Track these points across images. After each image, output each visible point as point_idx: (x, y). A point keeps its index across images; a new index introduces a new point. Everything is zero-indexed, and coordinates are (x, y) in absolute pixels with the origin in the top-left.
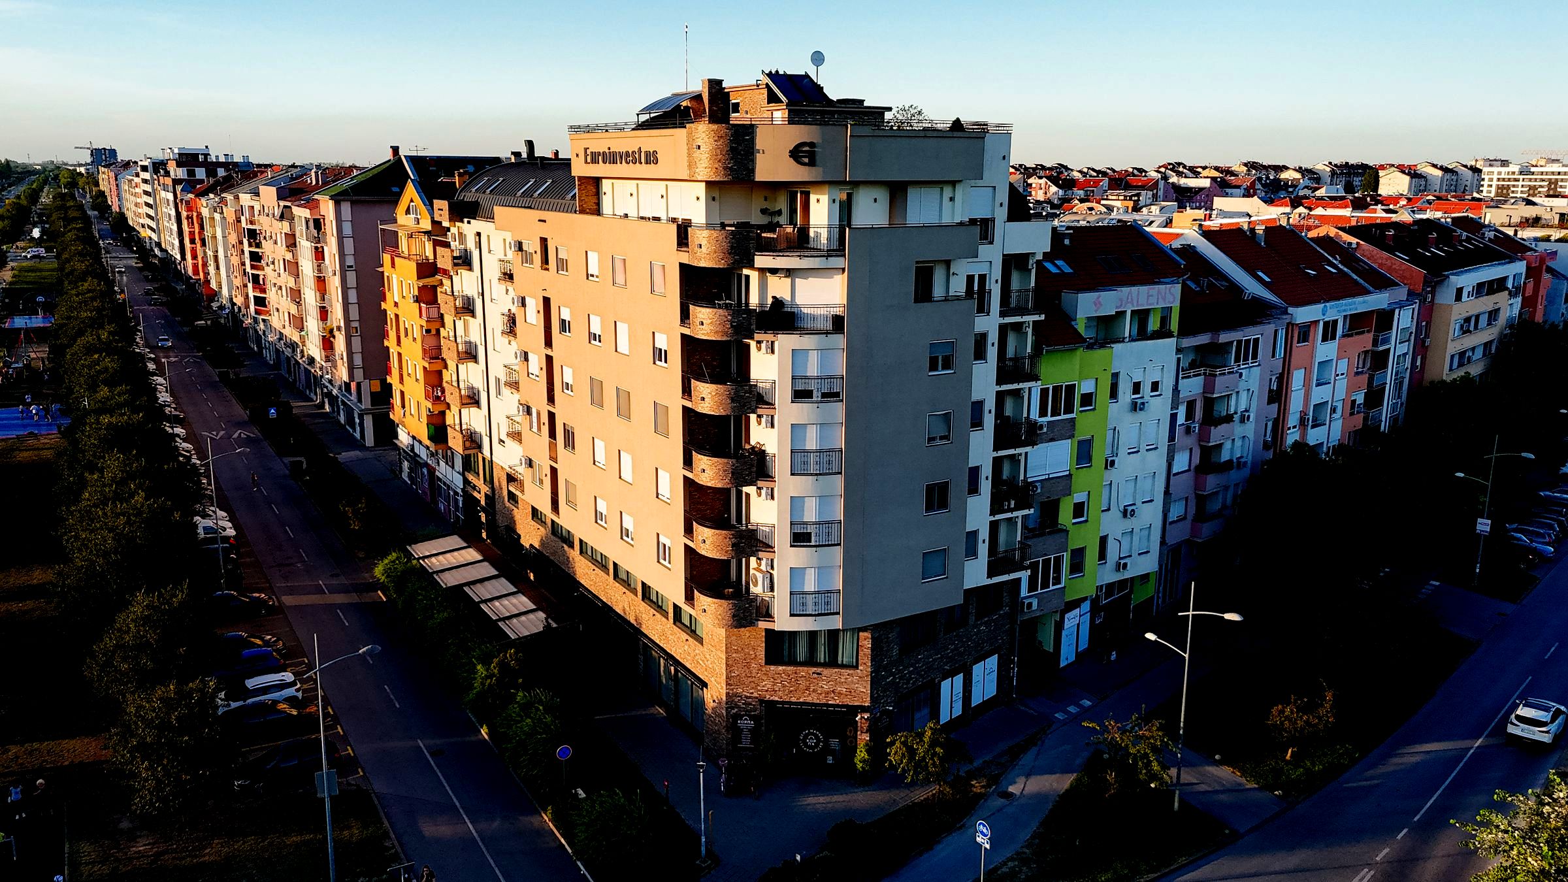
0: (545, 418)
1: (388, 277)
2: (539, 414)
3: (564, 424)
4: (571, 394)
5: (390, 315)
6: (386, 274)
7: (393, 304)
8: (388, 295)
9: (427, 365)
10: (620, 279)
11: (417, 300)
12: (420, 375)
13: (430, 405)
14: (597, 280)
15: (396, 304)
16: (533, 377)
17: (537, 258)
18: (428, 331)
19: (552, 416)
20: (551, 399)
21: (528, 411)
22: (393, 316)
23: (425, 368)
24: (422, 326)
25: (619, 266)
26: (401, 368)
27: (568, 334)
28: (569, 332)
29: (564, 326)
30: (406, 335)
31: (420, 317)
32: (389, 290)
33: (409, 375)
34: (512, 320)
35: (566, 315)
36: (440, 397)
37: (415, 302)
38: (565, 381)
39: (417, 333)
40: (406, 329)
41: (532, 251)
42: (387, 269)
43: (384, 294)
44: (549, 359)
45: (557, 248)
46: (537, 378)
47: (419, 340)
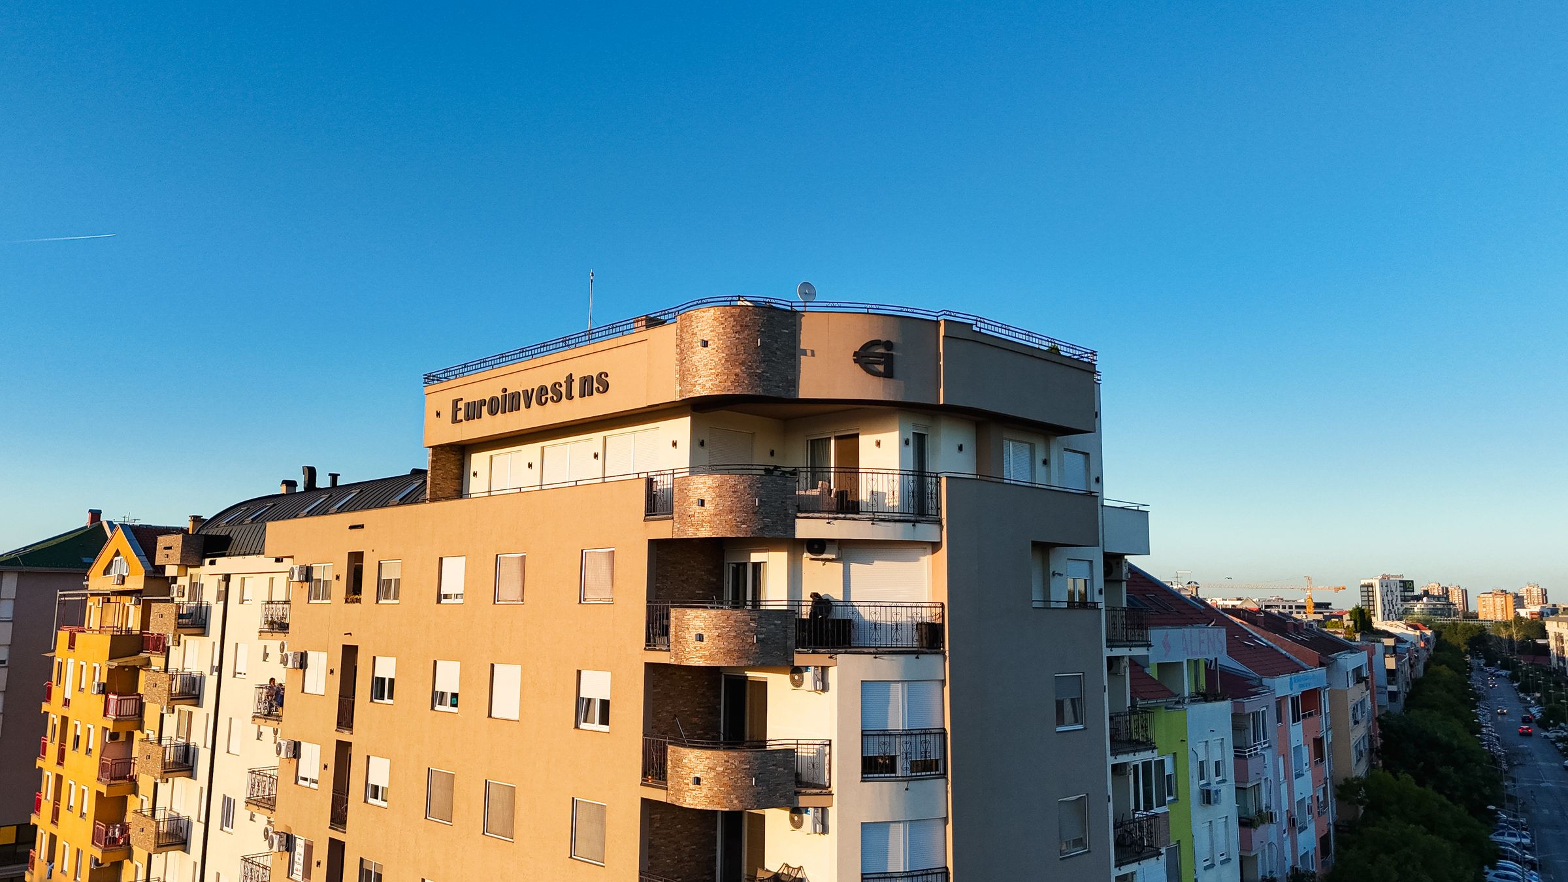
0: (321, 854)
1: (60, 664)
2: (309, 848)
3: (362, 860)
4: (384, 804)
5: (54, 719)
6: (58, 660)
7: (61, 702)
8: (56, 691)
9: (103, 789)
10: (509, 590)
11: (104, 690)
12: (89, 806)
13: (98, 854)
14: (460, 601)
15: (66, 702)
16: (306, 784)
17: (340, 589)
18: (114, 736)
19: (337, 850)
20: (339, 818)
21: (289, 843)
22: (58, 722)
23: (99, 794)
24: (105, 729)
25: (510, 572)
26: (57, 798)
27: (387, 701)
28: (391, 696)
29: (382, 688)
30: (76, 744)
31: (105, 715)
32: (59, 682)
33: (69, 808)
34: (274, 697)
35: (386, 669)
36: (118, 840)
37: (99, 693)
38: (371, 782)
39: (95, 742)
40: (77, 738)
41: (329, 577)
42: (61, 653)
43: (50, 690)
44: (343, 749)
45: (380, 565)
46: (314, 786)
47: (96, 753)
